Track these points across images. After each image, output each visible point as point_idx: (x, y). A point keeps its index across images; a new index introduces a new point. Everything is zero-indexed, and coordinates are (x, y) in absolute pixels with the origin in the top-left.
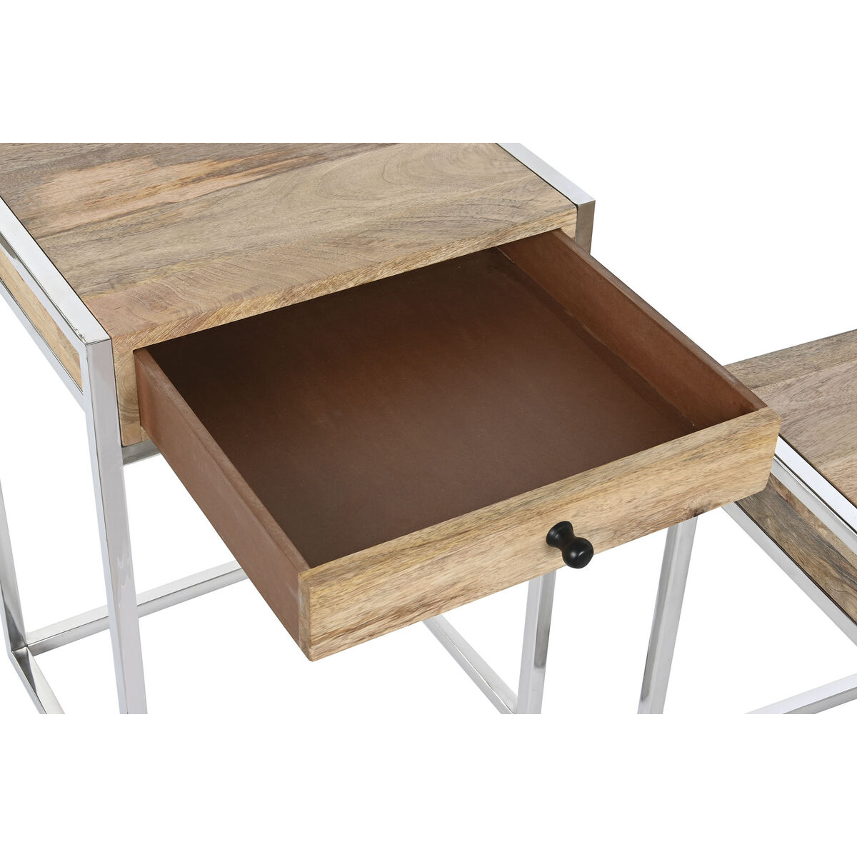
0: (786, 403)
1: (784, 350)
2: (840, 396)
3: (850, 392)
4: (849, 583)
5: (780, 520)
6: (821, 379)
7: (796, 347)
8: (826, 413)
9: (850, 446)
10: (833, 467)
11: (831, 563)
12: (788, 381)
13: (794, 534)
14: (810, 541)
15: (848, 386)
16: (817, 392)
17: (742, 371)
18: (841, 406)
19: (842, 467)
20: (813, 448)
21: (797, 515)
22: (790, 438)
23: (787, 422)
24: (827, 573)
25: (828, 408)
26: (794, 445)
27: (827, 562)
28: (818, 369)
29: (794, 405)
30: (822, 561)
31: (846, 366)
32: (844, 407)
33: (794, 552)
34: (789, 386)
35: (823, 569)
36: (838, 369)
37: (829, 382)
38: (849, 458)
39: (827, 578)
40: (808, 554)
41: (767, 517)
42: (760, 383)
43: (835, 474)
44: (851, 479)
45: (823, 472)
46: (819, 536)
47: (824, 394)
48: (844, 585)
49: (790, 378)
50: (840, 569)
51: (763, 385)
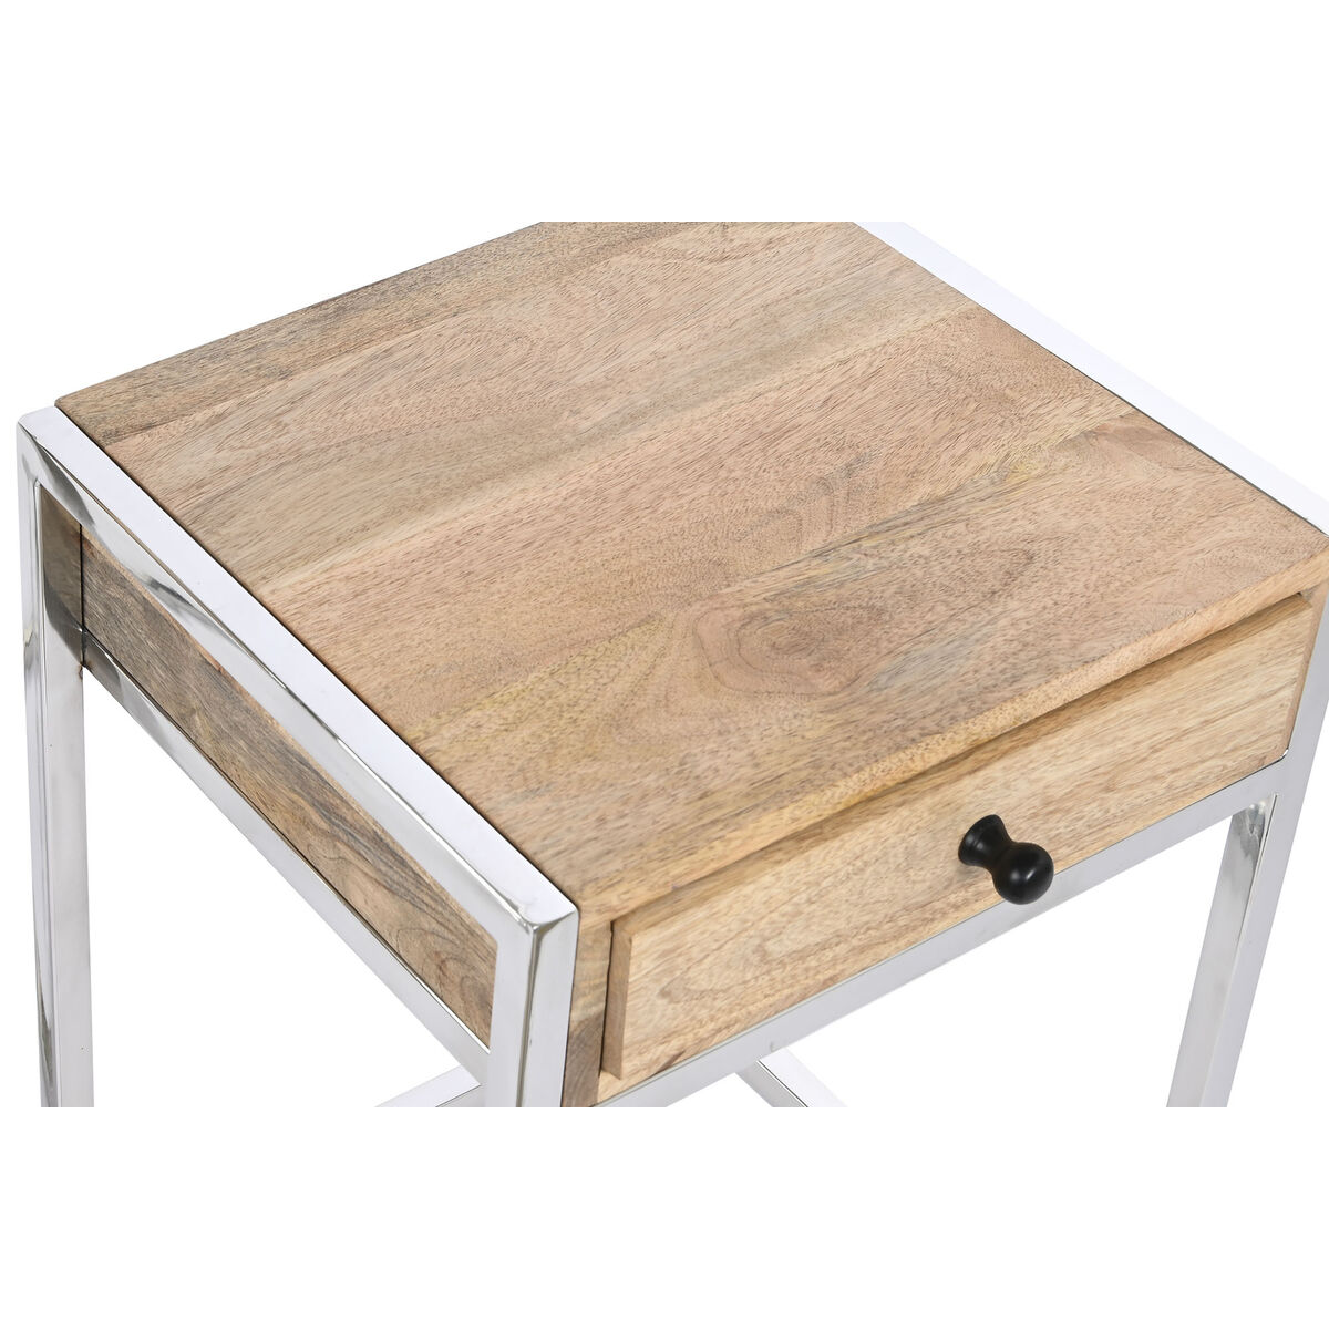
0: (208, 455)
1: (220, 341)
2: (327, 429)
3: (348, 417)
4: (345, 838)
5: (214, 716)
6: (291, 395)
7: (245, 332)
8: (289, 468)
9: (333, 536)
10: (290, 586)
11: (309, 798)
12: (219, 408)
13: (242, 743)
14: (270, 757)
15: (347, 405)
16: (279, 424)
17: (123, 396)
18: (325, 451)
19: (310, 584)
20: (254, 549)
21: (240, 702)
22: (208, 532)
23: (204, 497)
24: (306, 823)
25: (299, 458)
26: (212, 547)
27: (306, 800)
28: (286, 374)
29: (225, 458)
30: (295, 797)
31: (348, 361)
32: (333, 451)
33: (247, 782)
34: (220, 417)
35: (298, 813)
36: (327, 370)
37: (307, 402)
38: (327, 562)
39: (308, 832)
40: (270, 784)
41: (193, 711)
42: (158, 419)
43: (292, 601)
44: (326, 607)
45: (266, 600)
46: (282, 743)
47: (293, 428)
48: (338, 844)
49: (226, 399)
50: (327, 811)
51: (165, 421)
